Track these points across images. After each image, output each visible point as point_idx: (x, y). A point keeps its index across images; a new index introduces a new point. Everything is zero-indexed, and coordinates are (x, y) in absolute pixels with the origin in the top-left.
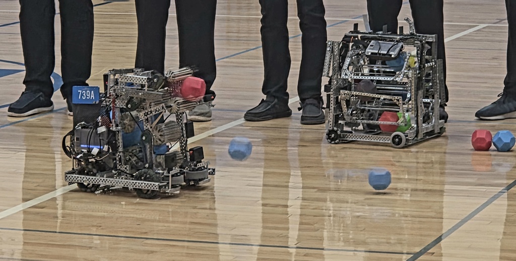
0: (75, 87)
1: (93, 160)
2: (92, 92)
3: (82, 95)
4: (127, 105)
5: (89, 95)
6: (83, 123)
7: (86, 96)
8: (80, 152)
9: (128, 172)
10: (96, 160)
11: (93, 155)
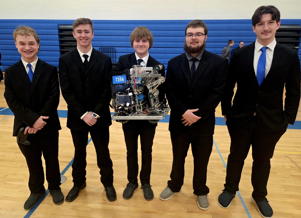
0: (113, 77)
1: (127, 109)
2: (123, 78)
3: (117, 80)
4: (141, 82)
5: (121, 80)
6: (119, 92)
7: (120, 80)
8: (119, 106)
9: (142, 112)
10: (128, 108)
11: (127, 106)
